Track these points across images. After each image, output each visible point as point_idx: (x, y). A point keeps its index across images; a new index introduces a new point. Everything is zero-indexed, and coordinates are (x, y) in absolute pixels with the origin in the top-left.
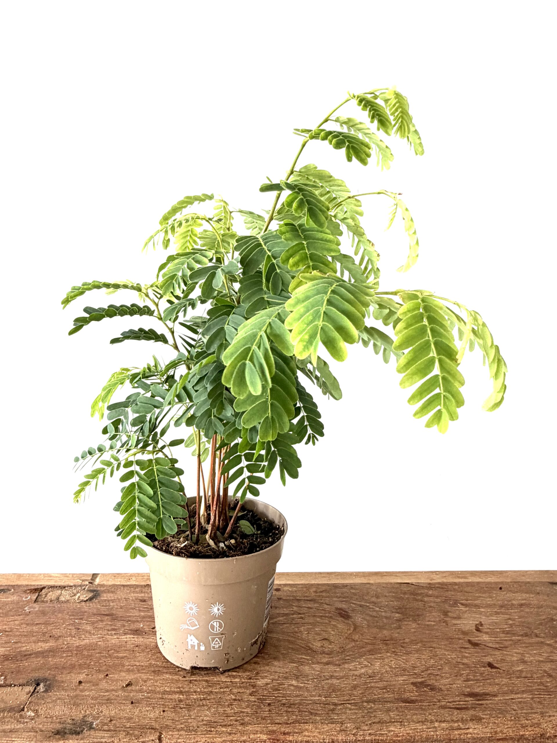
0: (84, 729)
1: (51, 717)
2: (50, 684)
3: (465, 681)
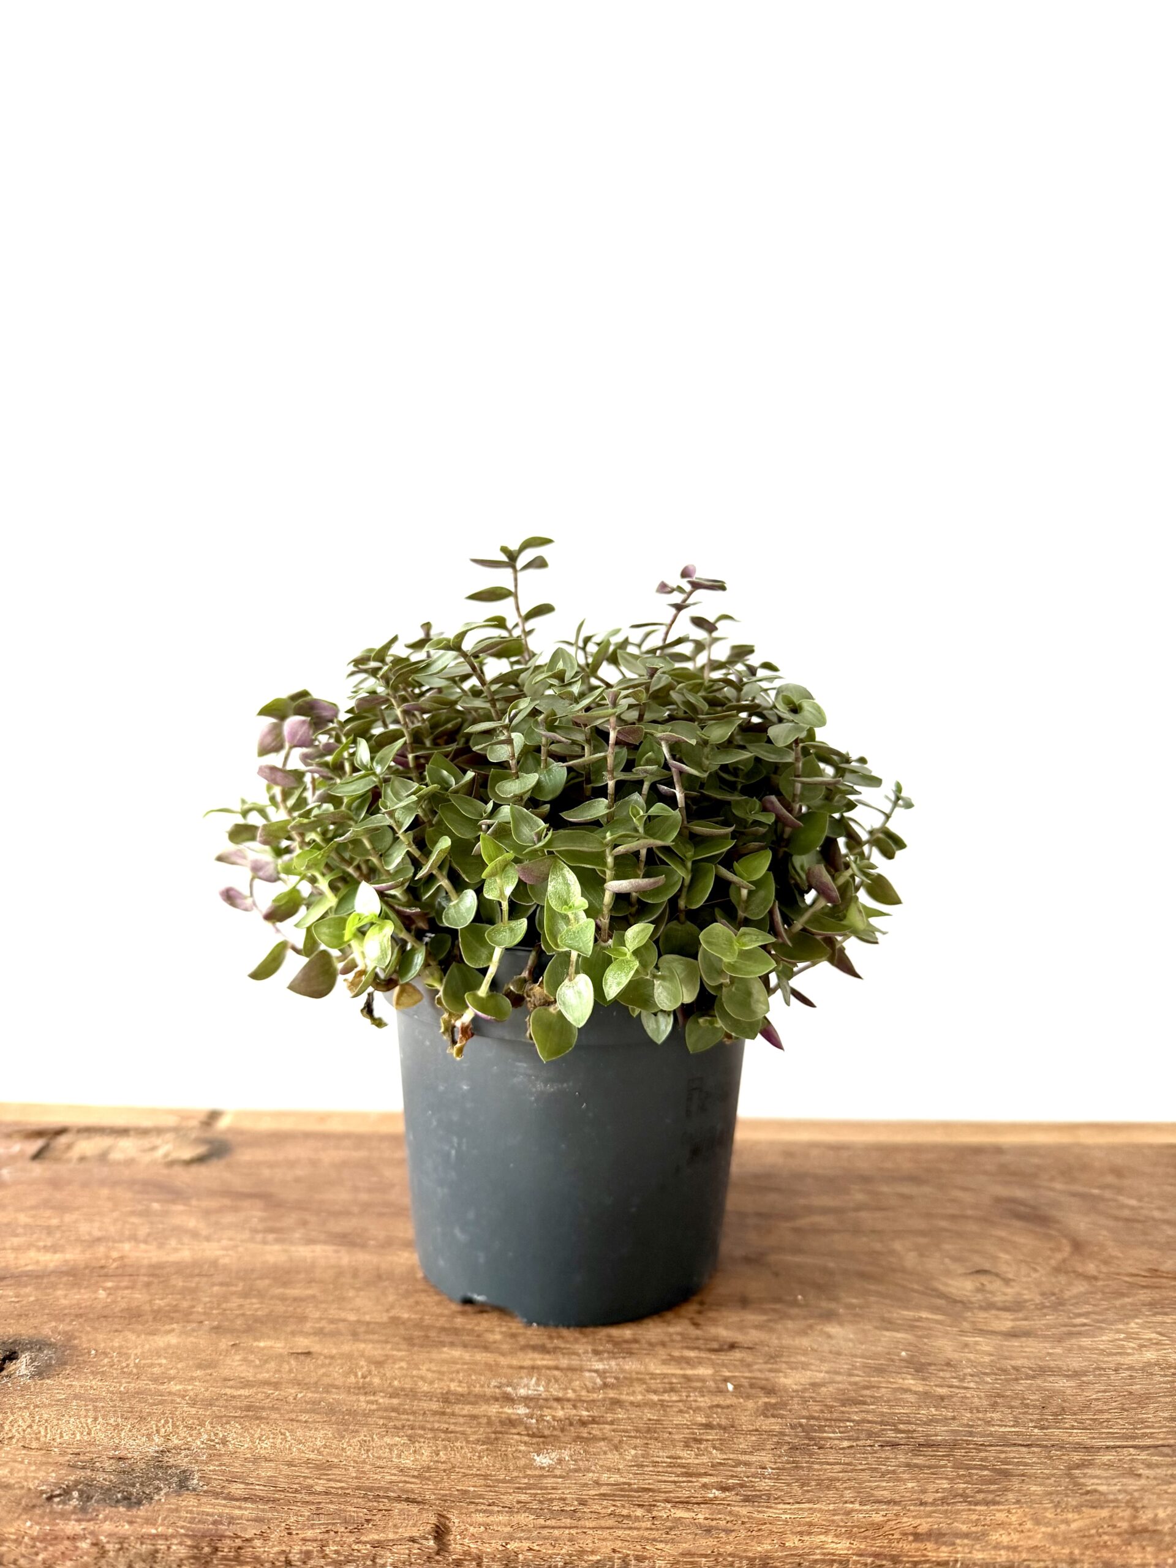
1: (46, 1449)
2: (52, 1357)
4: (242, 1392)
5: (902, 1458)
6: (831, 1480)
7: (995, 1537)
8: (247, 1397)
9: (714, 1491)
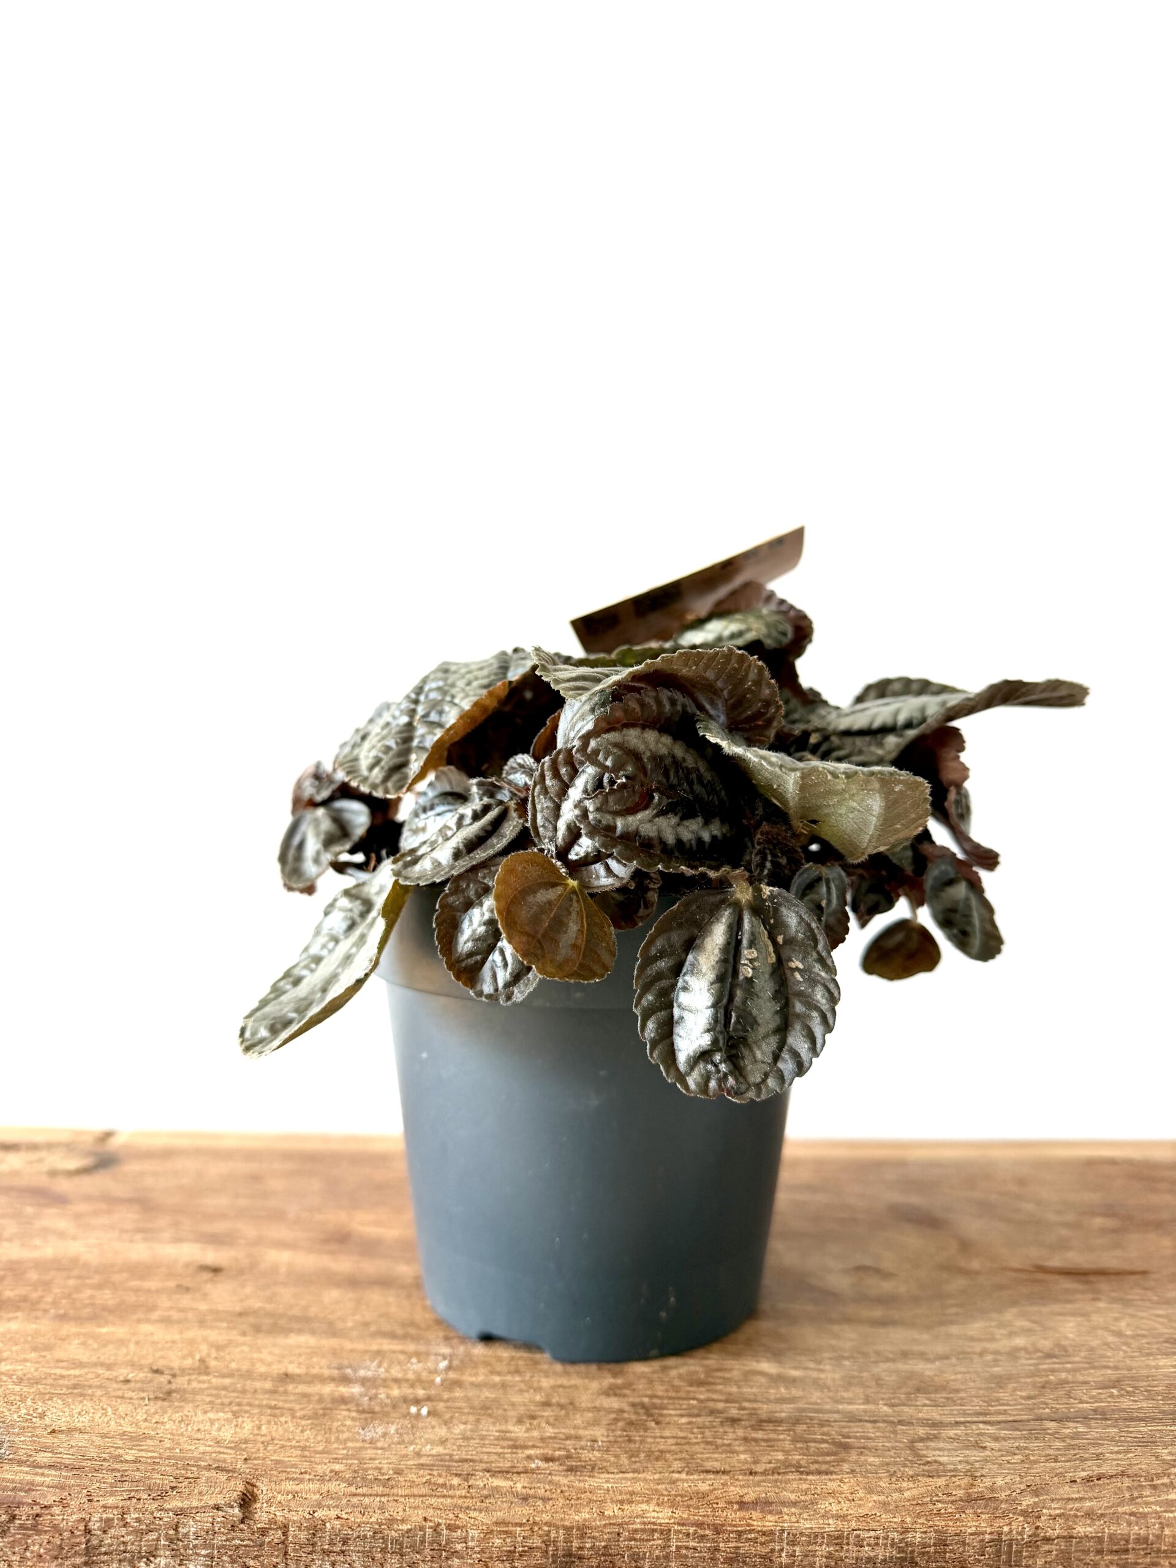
4: (72, 1372)
5: (740, 1433)
6: (661, 1452)
7: (824, 1505)
8: (75, 1376)
9: (536, 1461)
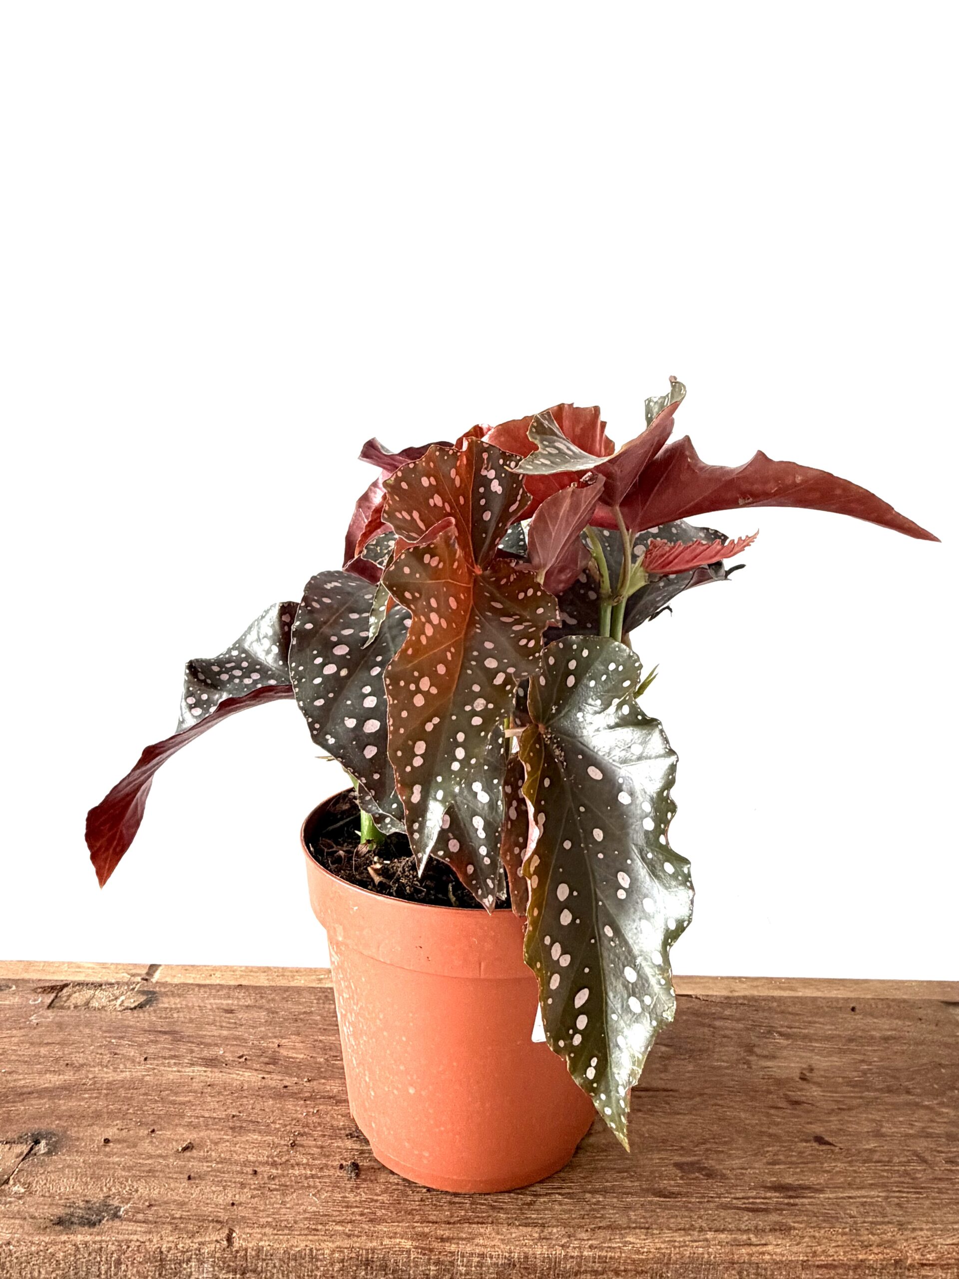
0: (104, 1217)
1: (52, 1196)
2: (56, 1142)
3: (769, 1164)
4: (148, 1161)
